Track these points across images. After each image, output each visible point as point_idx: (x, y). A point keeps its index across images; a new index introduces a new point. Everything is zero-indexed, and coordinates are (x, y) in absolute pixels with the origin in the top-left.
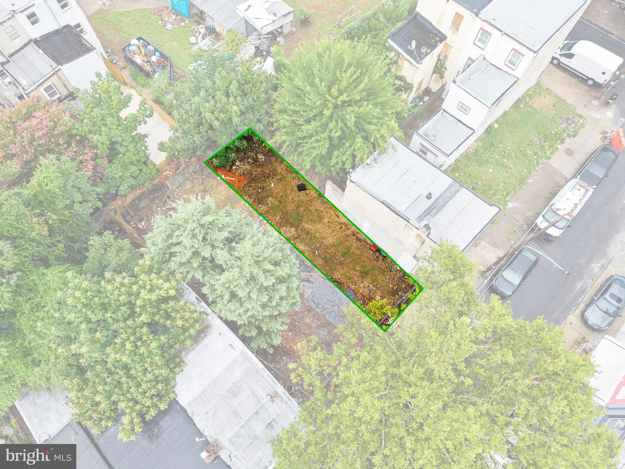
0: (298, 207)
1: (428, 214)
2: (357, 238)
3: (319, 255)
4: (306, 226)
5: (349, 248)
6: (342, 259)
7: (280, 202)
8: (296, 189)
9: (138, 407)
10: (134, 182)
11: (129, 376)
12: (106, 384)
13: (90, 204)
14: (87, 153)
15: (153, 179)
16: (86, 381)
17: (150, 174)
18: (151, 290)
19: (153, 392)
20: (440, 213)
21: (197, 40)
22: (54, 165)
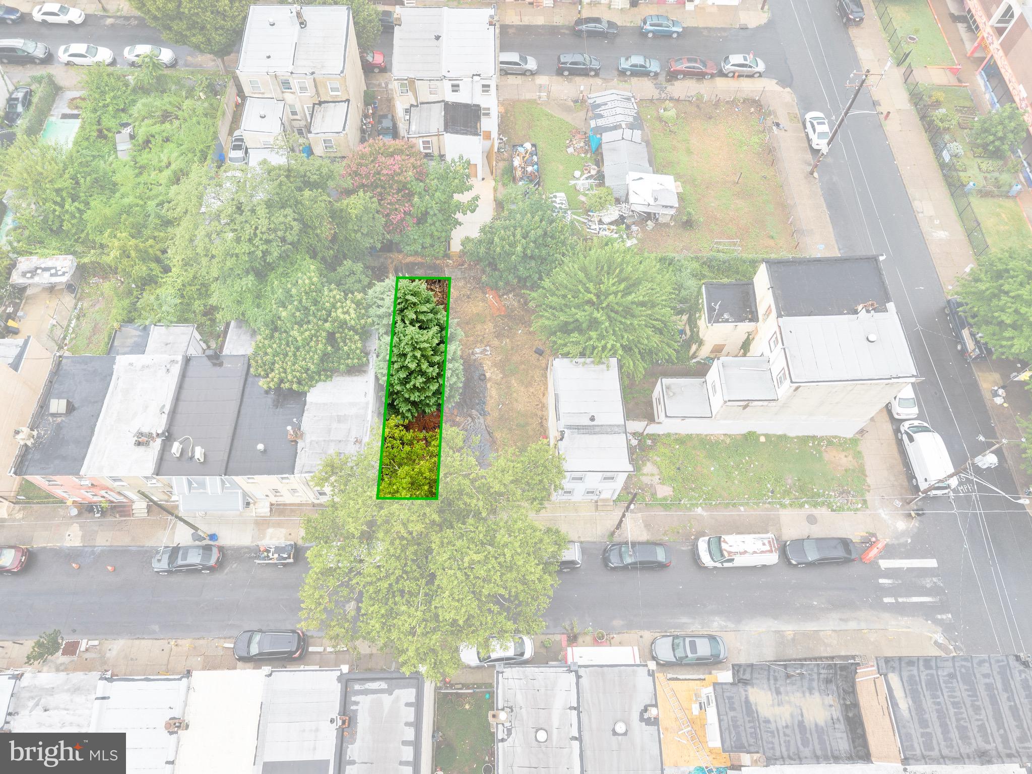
0: (522, 363)
1: (578, 429)
2: (541, 422)
3: (500, 410)
4: (513, 381)
5: (527, 424)
6: (514, 427)
7: (512, 349)
8: (534, 349)
9: (283, 375)
10: (419, 250)
11: (295, 355)
12: (280, 347)
13: (372, 241)
14: (405, 206)
15: (437, 258)
16: (272, 337)
17: (438, 252)
18: (344, 313)
19: (298, 374)
20: (587, 436)
21: (581, 176)
22: (364, 200)
